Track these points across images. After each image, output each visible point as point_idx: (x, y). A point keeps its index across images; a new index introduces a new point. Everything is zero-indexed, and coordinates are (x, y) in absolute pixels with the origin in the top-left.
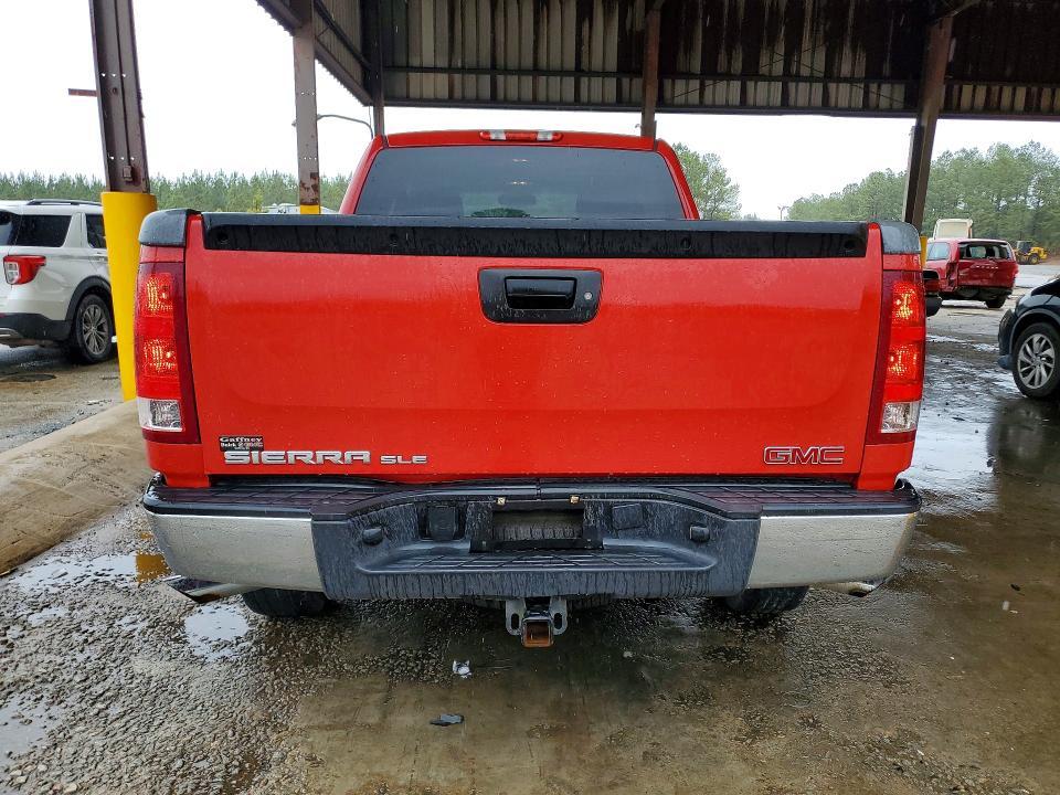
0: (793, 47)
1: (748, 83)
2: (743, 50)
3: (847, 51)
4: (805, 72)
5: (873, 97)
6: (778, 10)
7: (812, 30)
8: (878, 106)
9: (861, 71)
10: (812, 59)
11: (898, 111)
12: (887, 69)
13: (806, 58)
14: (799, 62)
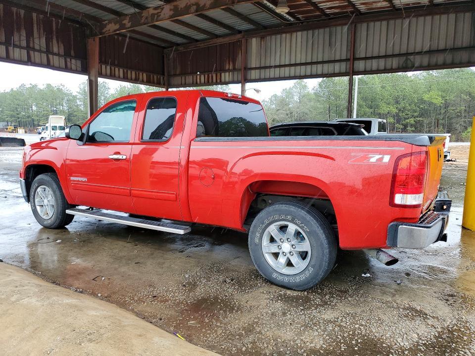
0: (29, 35)
1: (9, 48)
2: (5, 31)
3: (55, 41)
4: (37, 47)
5: (69, 64)
6: (20, 16)
7: (37, 29)
8: (71, 68)
9: (62, 52)
10: (40, 42)
11: (79, 71)
12: (72, 53)
13: (37, 41)
14: (34, 42)
